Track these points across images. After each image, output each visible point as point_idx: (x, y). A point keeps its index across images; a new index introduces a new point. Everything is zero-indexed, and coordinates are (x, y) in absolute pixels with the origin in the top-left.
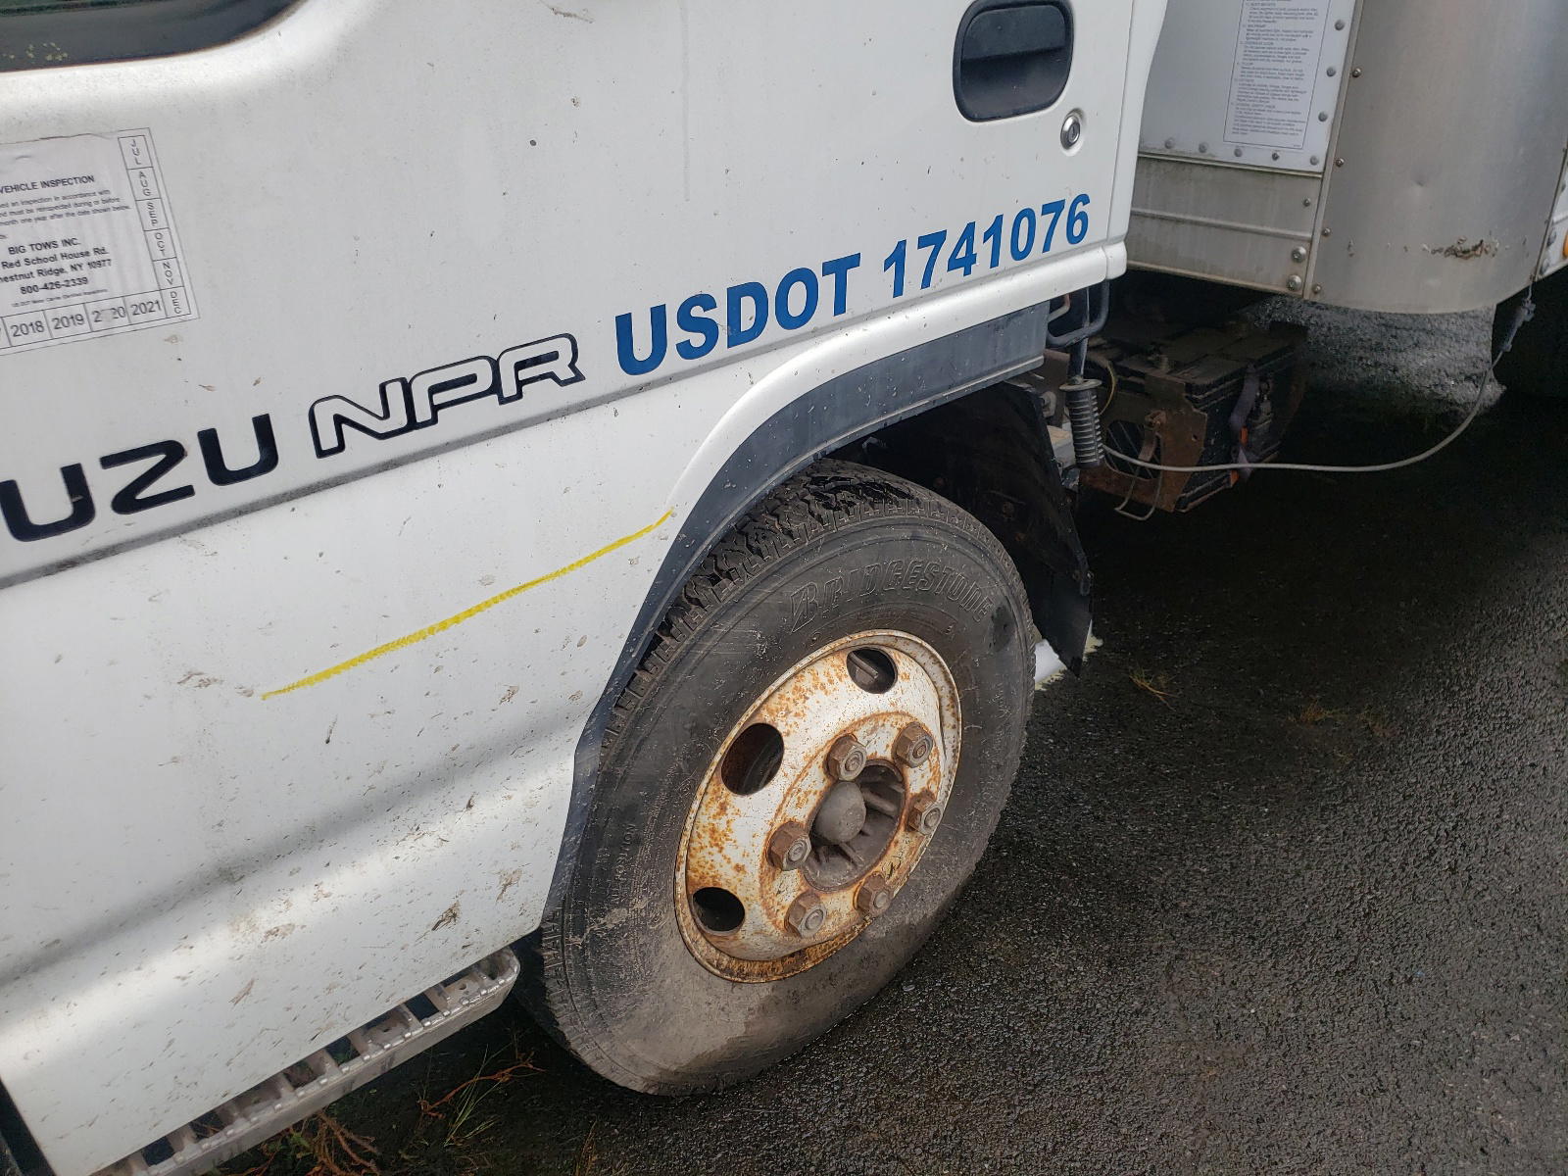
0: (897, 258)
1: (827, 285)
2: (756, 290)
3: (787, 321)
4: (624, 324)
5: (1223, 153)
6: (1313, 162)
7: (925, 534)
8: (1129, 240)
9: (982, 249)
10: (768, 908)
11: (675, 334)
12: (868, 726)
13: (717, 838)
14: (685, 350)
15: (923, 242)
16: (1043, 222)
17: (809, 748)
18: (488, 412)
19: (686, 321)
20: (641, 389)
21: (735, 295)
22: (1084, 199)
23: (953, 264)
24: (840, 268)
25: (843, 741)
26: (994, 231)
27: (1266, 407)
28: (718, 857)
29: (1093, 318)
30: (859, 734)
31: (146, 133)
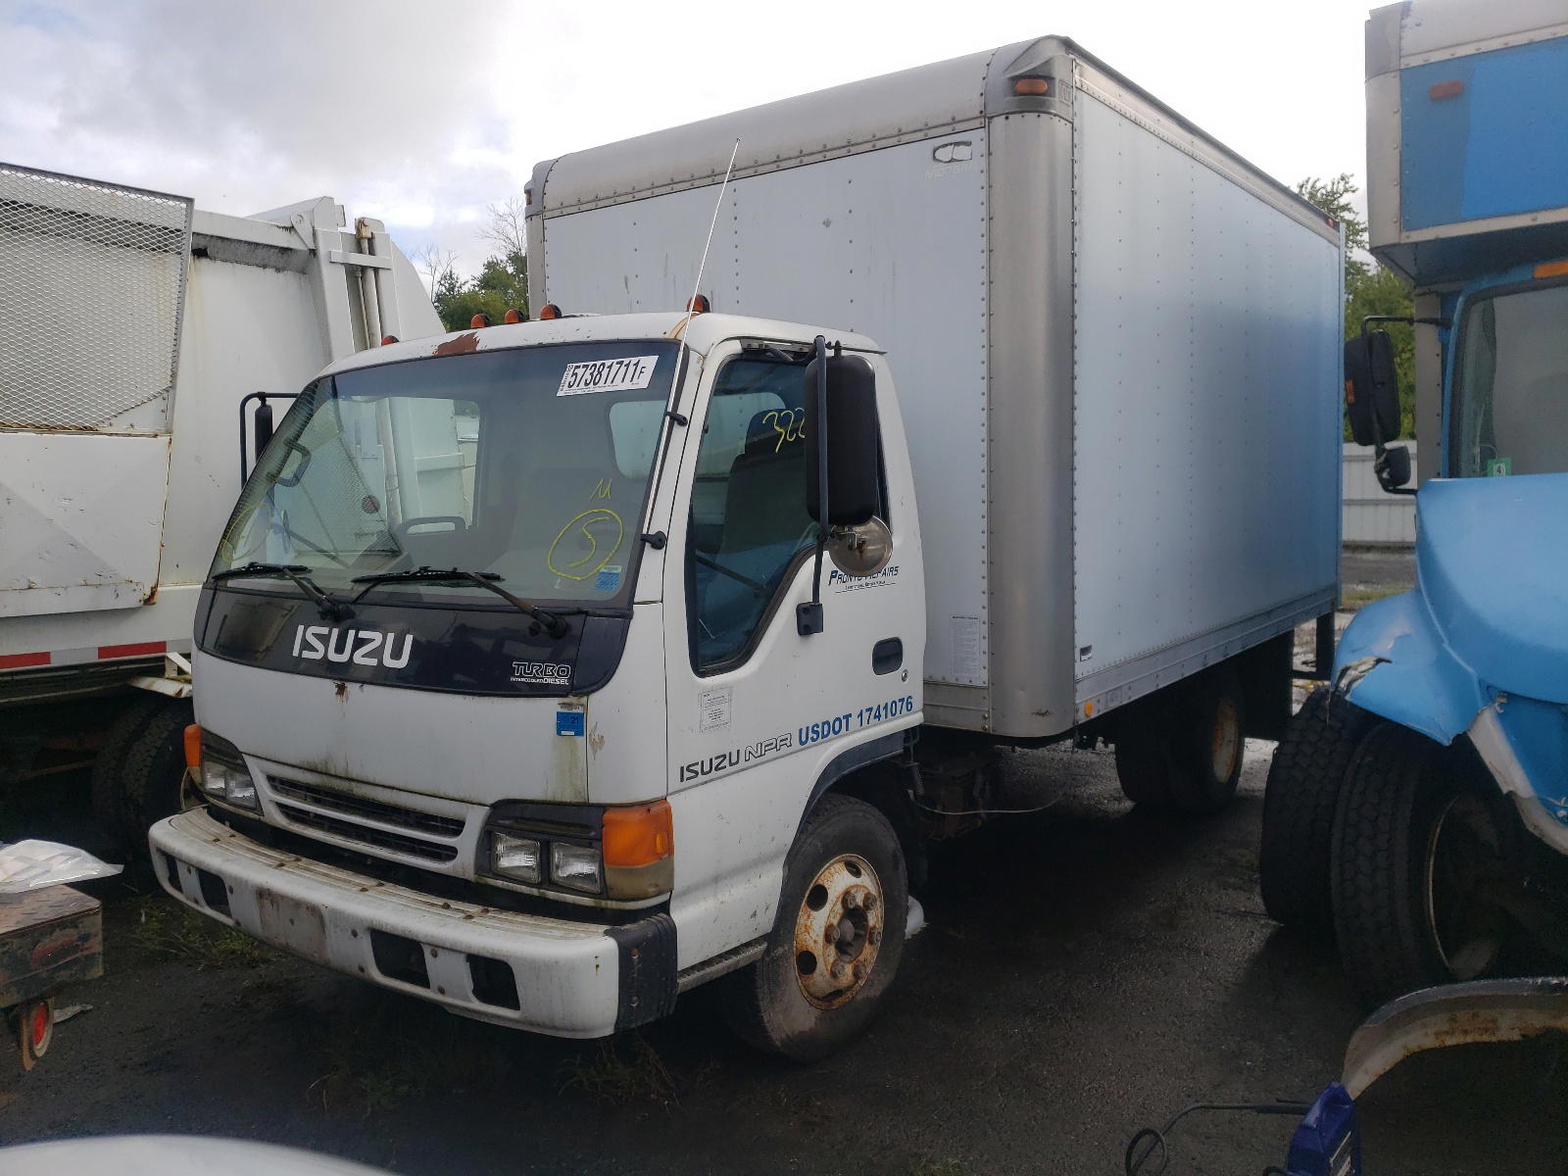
0: (861, 715)
1: (844, 721)
2: (828, 723)
3: (835, 733)
4: (801, 730)
5: (953, 681)
6: (984, 683)
7: (868, 816)
8: (923, 711)
9: (883, 713)
10: (825, 962)
11: (811, 735)
12: (855, 889)
13: (807, 929)
14: (813, 740)
15: (867, 710)
16: (899, 704)
17: (837, 894)
18: (773, 753)
19: (814, 732)
20: (804, 749)
21: (824, 724)
22: (910, 697)
23: (875, 717)
24: (847, 717)
25: (847, 893)
26: (886, 707)
27: (987, 787)
28: (808, 937)
29: (914, 738)
30: (852, 891)
31: (731, 687)
